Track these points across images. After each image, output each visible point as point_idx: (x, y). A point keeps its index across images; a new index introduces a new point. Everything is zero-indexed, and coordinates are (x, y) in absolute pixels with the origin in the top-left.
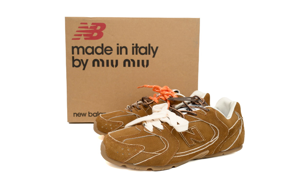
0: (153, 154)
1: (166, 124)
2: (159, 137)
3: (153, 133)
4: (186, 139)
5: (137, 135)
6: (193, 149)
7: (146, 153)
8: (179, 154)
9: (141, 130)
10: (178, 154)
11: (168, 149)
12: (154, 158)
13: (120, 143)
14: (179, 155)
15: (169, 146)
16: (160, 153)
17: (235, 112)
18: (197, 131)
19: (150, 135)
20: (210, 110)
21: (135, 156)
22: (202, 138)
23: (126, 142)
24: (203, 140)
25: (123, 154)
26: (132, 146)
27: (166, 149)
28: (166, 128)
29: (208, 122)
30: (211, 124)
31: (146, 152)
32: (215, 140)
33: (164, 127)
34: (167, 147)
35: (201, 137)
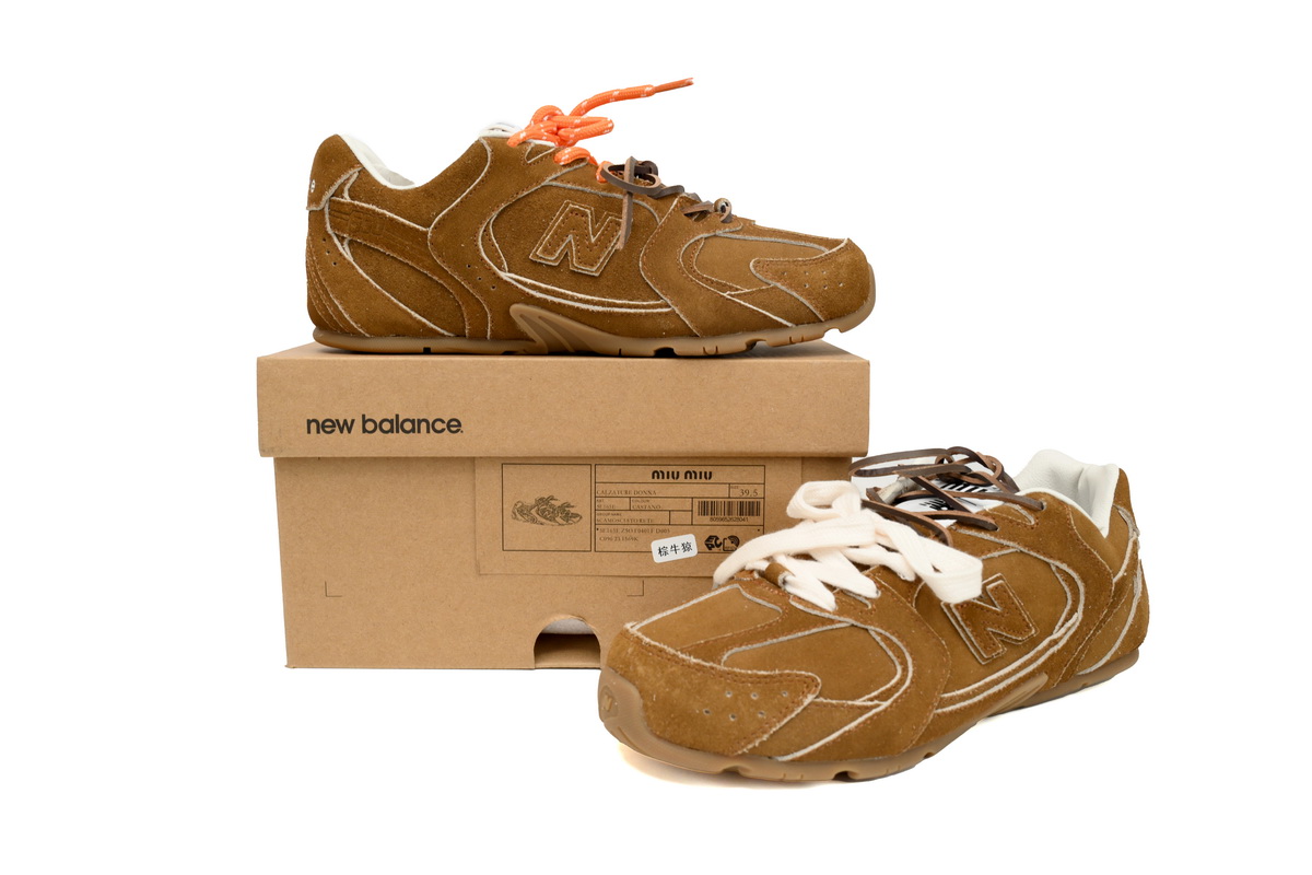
0: (859, 707)
1: (885, 572)
2: (867, 630)
3: (839, 615)
4: (972, 632)
5: (771, 631)
6: (999, 674)
7: (832, 705)
8: (951, 698)
9: (779, 609)
10: (947, 700)
11: (912, 682)
12: (864, 722)
13: (712, 668)
14: (952, 701)
15: (914, 665)
16: (886, 700)
18: (1009, 596)
19: (829, 627)
20: (1045, 504)
21: (786, 721)
22: (1028, 626)
23: (732, 662)
24: (1033, 631)
25: (732, 720)
26: (765, 677)
27: (902, 681)
28: (889, 590)
29: (1044, 554)
30: (1058, 563)
31: (829, 701)
32: (1069, 629)
33: (880, 587)
34: (905, 670)
35: (1024, 620)
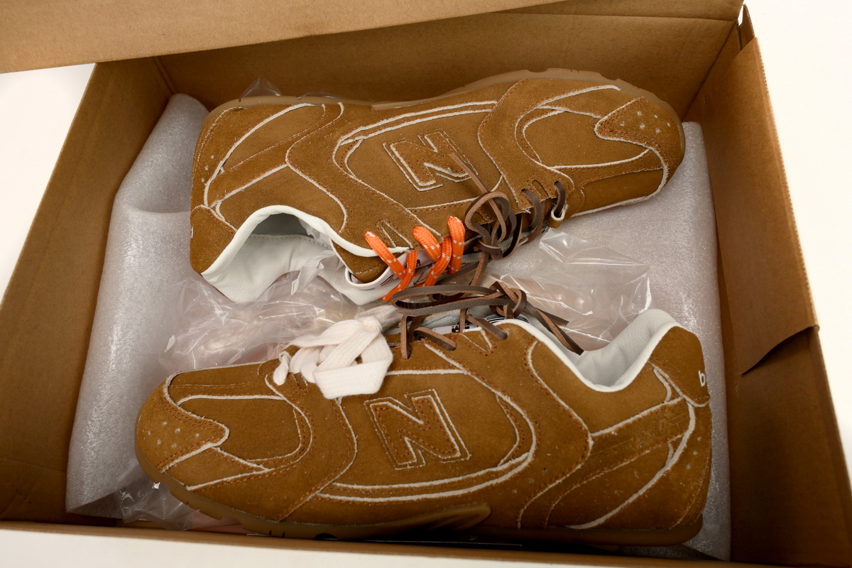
0: (243, 466)
2: (292, 407)
3: (278, 389)
6: (412, 485)
8: (345, 489)
10: (339, 489)
11: (303, 460)
13: (168, 402)
14: (346, 492)
16: (270, 468)
17: (654, 365)
18: (435, 413)
19: (268, 397)
20: (508, 334)
21: (186, 456)
22: (452, 447)
24: (459, 454)
25: (158, 444)
27: (295, 457)
29: (488, 382)
30: (500, 394)
31: (225, 453)
32: (515, 466)
